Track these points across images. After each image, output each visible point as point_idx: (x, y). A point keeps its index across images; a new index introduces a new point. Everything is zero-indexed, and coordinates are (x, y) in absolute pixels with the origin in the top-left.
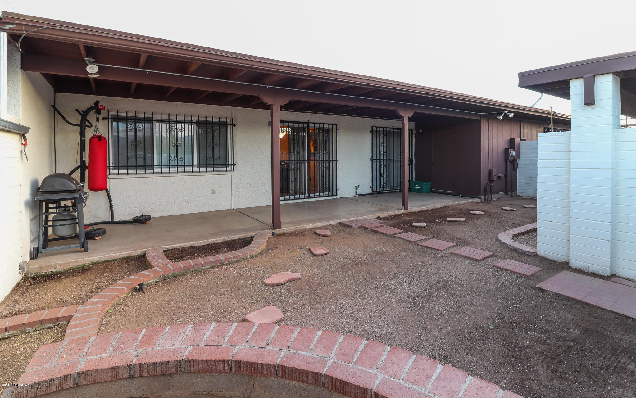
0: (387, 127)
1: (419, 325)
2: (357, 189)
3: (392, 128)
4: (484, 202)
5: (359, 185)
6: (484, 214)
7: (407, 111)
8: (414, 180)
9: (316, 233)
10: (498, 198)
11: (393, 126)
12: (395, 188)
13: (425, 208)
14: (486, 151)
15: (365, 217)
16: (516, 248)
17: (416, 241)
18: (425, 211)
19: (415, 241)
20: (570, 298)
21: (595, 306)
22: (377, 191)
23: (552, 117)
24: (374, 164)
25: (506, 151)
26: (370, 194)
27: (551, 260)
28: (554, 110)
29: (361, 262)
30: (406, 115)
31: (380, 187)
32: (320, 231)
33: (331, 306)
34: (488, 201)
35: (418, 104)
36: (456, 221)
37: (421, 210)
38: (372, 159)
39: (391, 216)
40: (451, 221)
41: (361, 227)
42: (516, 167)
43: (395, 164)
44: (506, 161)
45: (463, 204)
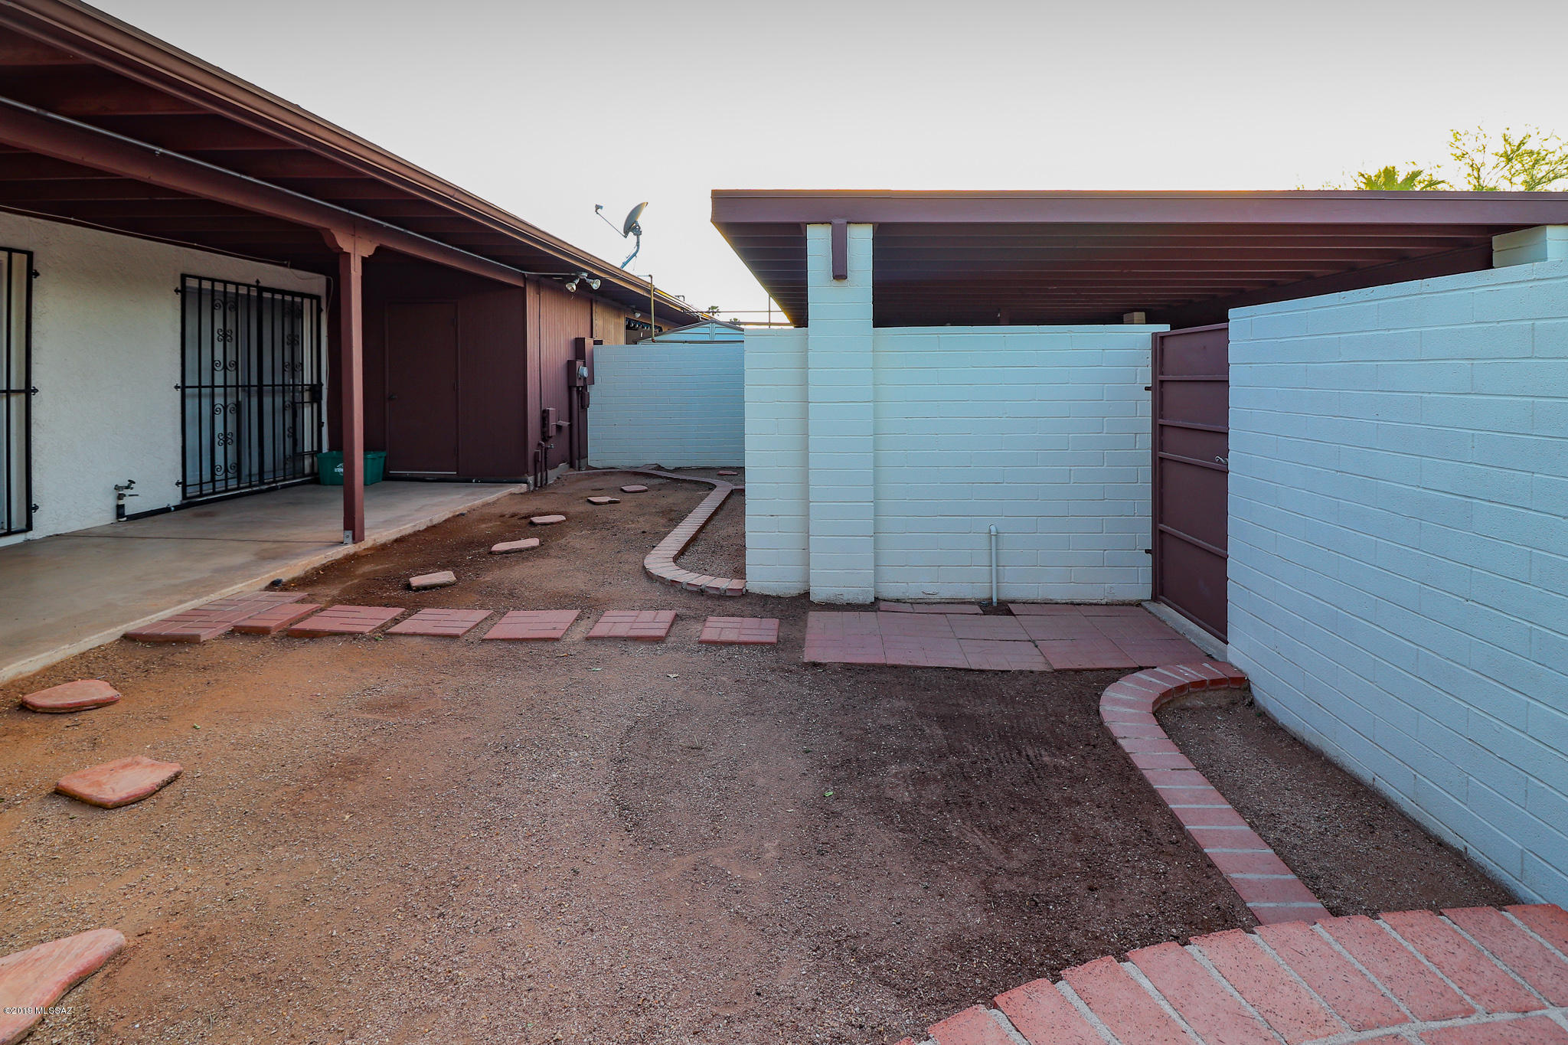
0: (238, 280)
1: (705, 881)
2: (120, 497)
3: (254, 286)
4: (534, 489)
5: (132, 482)
6: (564, 521)
7: (359, 237)
8: (325, 449)
9: (25, 708)
10: (558, 478)
11: (258, 282)
12: (268, 478)
13: (407, 528)
14: (536, 363)
15: (228, 591)
16: (703, 586)
17: (469, 631)
18: (410, 535)
19: (465, 633)
20: (869, 665)
21: (909, 667)
22: (201, 495)
23: (653, 298)
24: (192, 405)
25: (571, 366)
26: (177, 508)
27: (773, 597)
28: (657, 284)
29: (355, 761)
30: (357, 250)
31: (213, 480)
32: (45, 697)
33: (383, 994)
34: (541, 486)
35: (389, 223)
36: (520, 551)
37: (398, 536)
38: (183, 388)
39: (316, 570)
40: (507, 552)
41: (232, 630)
42: (587, 403)
43: (267, 401)
44: (570, 389)
45: (494, 503)
